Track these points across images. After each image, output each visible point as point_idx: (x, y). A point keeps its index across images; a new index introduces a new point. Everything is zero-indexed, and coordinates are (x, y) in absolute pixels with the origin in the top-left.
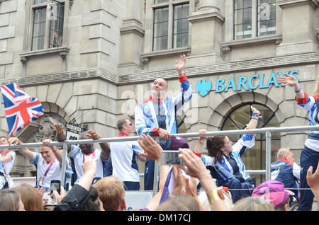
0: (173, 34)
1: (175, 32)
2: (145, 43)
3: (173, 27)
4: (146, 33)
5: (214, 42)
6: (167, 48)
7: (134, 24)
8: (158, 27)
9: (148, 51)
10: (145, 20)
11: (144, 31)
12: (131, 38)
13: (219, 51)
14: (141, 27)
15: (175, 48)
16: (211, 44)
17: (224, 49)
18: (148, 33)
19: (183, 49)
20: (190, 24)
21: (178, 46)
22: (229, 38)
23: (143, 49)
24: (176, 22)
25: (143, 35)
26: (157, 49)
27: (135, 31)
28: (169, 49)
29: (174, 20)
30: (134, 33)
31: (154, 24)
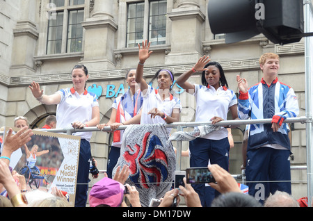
0: (67, 39)
1: (70, 36)
2: (39, 46)
3: (68, 32)
4: (40, 36)
5: (107, 48)
6: (60, 52)
7: (27, 26)
8: (53, 31)
9: (41, 53)
10: (39, 23)
11: (38, 34)
12: (24, 40)
13: (111, 58)
14: (34, 30)
15: (69, 53)
16: (103, 50)
17: (116, 56)
18: (42, 36)
19: (76, 54)
20: (84, 29)
21: (72, 51)
22: (121, 46)
23: (36, 52)
24: (70, 27)
25: (36, 38)
26: (51, 53)
27: (29, 34)
28: (63, 53)
29: (68, 25)
30: (27, 35)
31: (48, 27)
